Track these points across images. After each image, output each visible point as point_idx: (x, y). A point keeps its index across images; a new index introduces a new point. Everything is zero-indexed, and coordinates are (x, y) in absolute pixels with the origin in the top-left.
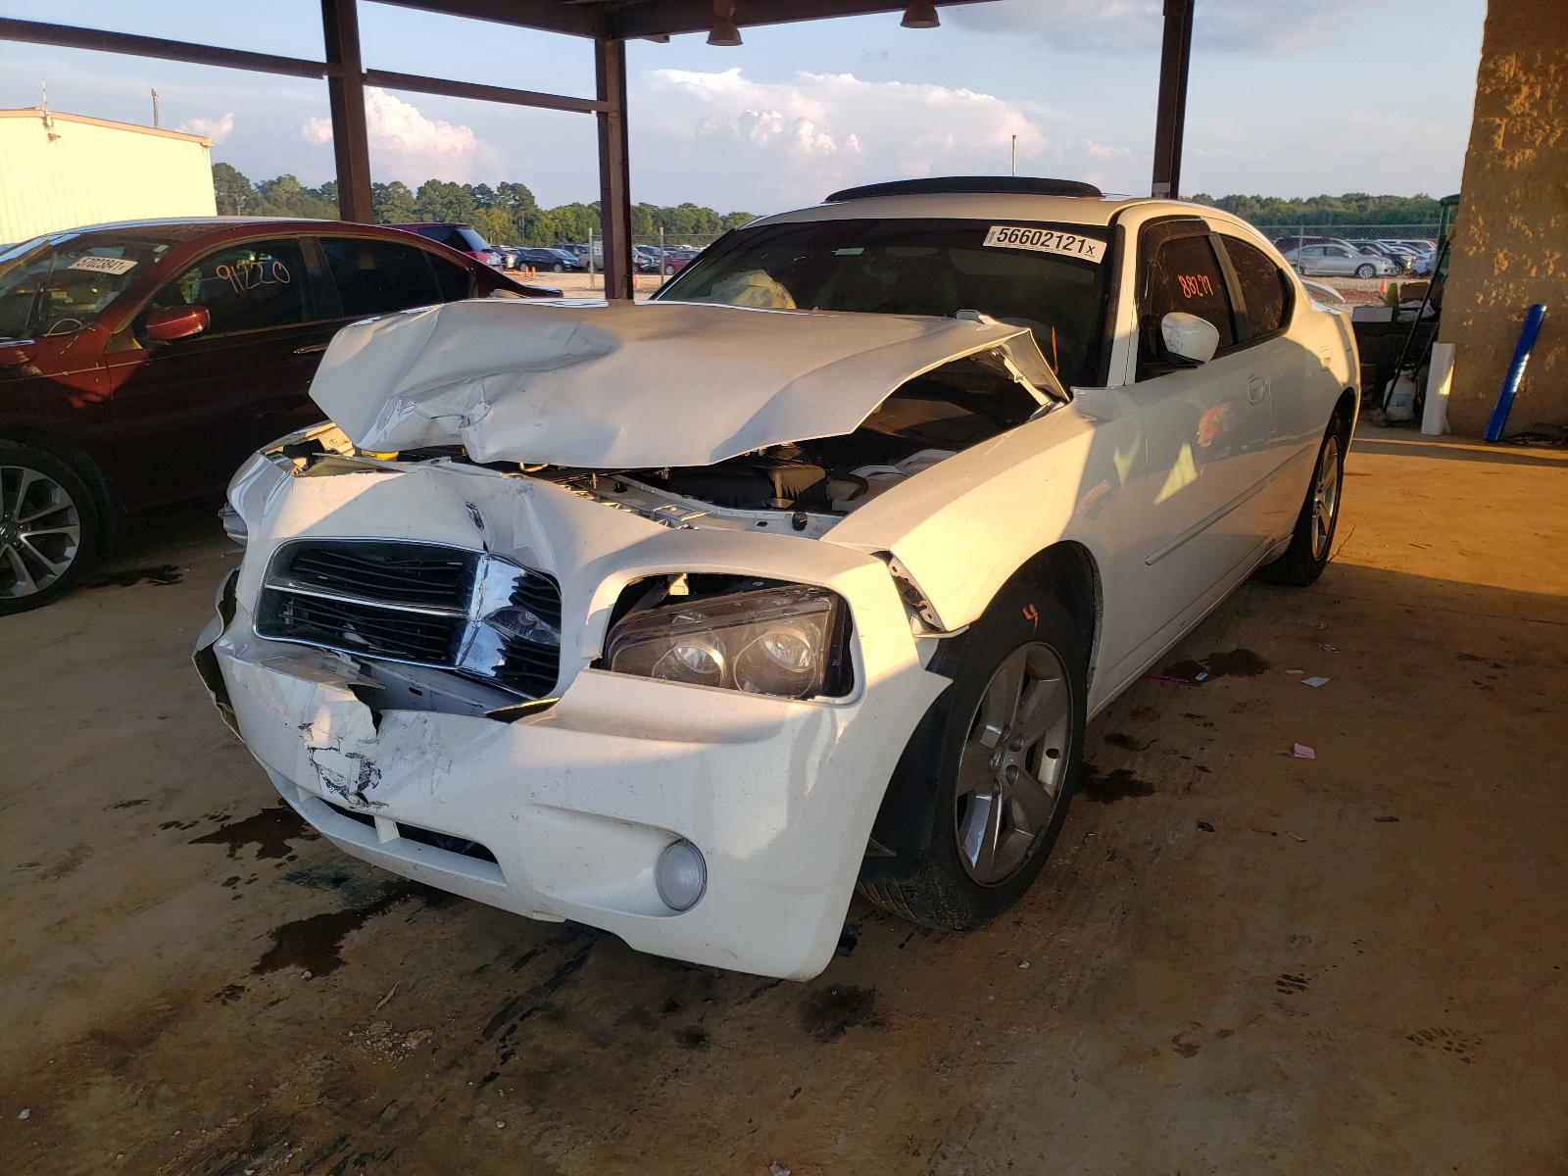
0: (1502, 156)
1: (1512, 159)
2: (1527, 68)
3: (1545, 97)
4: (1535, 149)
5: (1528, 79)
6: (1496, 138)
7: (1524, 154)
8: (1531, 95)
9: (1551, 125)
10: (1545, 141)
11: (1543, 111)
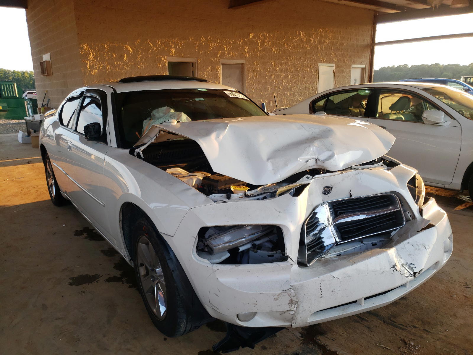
0: (90, 71)
1: (93, 72)
2: (90, 47)
3: (96, 56)
4: (97, 70)
5: (91, 51)
6: (87, 66)
7: (95, 71)
8: (93, 55)
9: (100, 64)
10: (99, 68)
11: (97, 60)
